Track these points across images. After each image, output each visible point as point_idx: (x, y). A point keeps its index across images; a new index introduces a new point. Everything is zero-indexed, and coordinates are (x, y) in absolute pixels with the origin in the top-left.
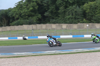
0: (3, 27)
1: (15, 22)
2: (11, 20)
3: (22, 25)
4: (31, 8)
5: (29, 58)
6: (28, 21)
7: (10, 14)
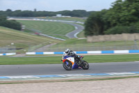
0: (95, 36)
1: (111, 29)
2: (105, 27)
3: (120, 33)
4: (134, 11)
5: (131, 80)
6: (129, 27)
7: (104, 19)
